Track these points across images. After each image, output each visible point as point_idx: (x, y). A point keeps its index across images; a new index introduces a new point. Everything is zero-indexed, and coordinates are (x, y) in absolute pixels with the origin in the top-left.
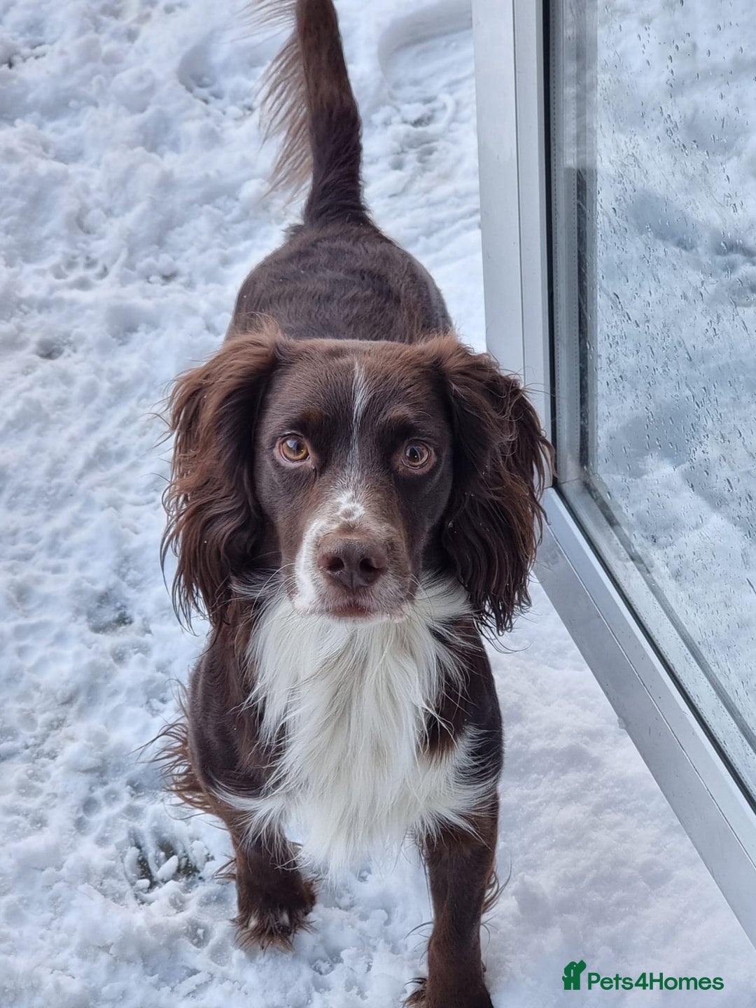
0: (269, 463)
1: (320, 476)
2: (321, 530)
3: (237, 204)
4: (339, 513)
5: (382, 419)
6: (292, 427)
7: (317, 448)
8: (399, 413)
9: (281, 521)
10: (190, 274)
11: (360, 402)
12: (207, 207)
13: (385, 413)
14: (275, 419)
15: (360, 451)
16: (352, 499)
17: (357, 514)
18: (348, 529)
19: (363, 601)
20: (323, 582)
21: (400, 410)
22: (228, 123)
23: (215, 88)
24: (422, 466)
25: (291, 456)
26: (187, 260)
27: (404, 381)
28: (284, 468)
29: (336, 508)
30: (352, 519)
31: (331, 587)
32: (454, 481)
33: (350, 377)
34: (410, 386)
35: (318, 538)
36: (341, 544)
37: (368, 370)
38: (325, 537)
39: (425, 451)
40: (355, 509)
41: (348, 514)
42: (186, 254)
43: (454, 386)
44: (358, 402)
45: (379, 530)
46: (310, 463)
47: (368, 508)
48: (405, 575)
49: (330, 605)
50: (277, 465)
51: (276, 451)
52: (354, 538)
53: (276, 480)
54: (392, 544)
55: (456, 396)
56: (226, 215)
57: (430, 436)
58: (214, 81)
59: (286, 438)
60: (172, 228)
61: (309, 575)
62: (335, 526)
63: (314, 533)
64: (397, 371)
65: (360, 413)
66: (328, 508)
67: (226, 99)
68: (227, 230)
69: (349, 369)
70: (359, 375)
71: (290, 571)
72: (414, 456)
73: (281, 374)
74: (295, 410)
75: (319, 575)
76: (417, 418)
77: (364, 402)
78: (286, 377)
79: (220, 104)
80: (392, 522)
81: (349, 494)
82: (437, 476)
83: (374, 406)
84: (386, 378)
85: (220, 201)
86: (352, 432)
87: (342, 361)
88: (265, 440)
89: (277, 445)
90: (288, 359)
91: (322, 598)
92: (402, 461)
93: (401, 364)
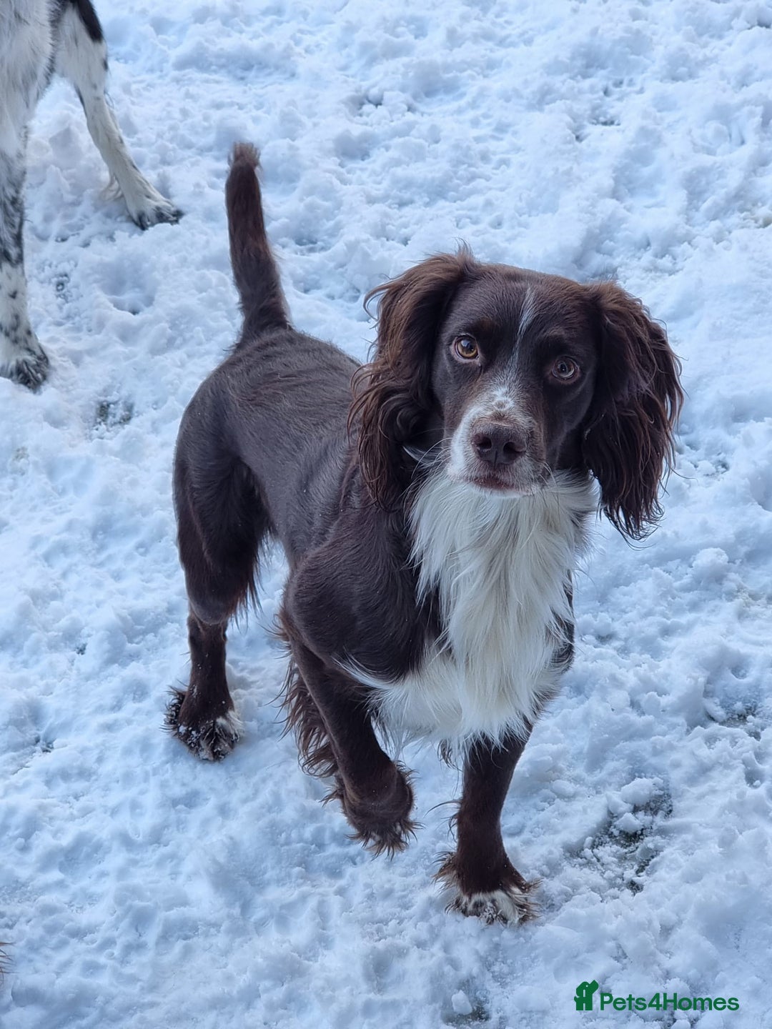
0: (445, 356)
1: (484, 372)
2: (478, 414)
3: (689, 570)
4: (493, 403)
5: (542, 335)
6: (466, 330)
7: (484, 351)
8: (556, 333)
9: (447, 405)
10: (626, 640)
11: (526, 318)
12: (657, 569)
13: (545, 331)
14: (456, 321)
15: (519, 358)
16: (506, 394)
17: (508, 406)
18: (499, 417)
19: (503, 477)
20: (473, 454)
21: (556, 331)
22: (699, 479)
23: (691, 437)
24: (568, 379)
25: (465, 354)
26: (626, 623)
27: (565, 309)
28: (457, 362)
29: (492, 398)
30: (503, 410)
31: (478, 461)
32: (594, 396)
33: (522, 298)
34: (569, 313)
35: (474, 419)
36: (492, 427)
37: (538, 295)
38: (479, 420)
39: (572, 367)
40: (506, 402)
41: (501, 405)
42: (626, 616)
43: (608, 320)
44: (524, 319)
45: (522, 421)
46: (478, 361)
47: (517, 403)
48: (540, 460)
49: (474, 474)
50: (451, 359)
51: (452, 347)
52: (503, 424)
53: (449, 371)
54: (532, 433)
55: (608, 327)
56: (676, 581)
57: (577, 356)
58: (692, 429)
59: (461, 338)
60: (617, 586)
61: (462, 447)
62: (489, 413)
63: (471, 416)
64: (561, 299)
65: (524, 328)
66: (485, 397)
67: (702, 451)
68: (674, 598)
69: (522, 292)
70: (530, 298)
71: (448, 444)
72: (563, 370)
73: (466, 287)
74: (472, 317)
75: (471, 449)
76: (570, 339)
77: (530, 320)
78: (471, 290)
79: (694, 455)
80: (535, 418)
81: (504, 389)
82: (580, 389)
83: (538, 323)
84: (551, 303)
85: (672, 565)
86: (516, 341)
87: (518, 285)
88: (445, 337)
89: (454, 342)
90: (473, 275)
91: (469, 467)
92: (552, 370)
93: (565, 294)
